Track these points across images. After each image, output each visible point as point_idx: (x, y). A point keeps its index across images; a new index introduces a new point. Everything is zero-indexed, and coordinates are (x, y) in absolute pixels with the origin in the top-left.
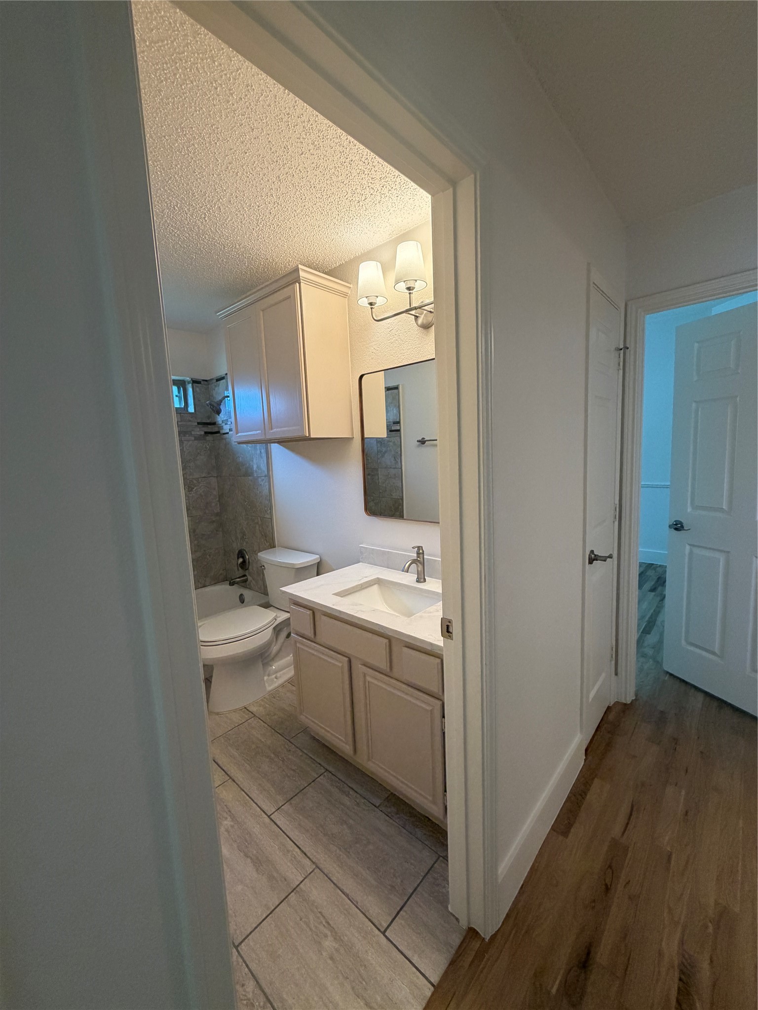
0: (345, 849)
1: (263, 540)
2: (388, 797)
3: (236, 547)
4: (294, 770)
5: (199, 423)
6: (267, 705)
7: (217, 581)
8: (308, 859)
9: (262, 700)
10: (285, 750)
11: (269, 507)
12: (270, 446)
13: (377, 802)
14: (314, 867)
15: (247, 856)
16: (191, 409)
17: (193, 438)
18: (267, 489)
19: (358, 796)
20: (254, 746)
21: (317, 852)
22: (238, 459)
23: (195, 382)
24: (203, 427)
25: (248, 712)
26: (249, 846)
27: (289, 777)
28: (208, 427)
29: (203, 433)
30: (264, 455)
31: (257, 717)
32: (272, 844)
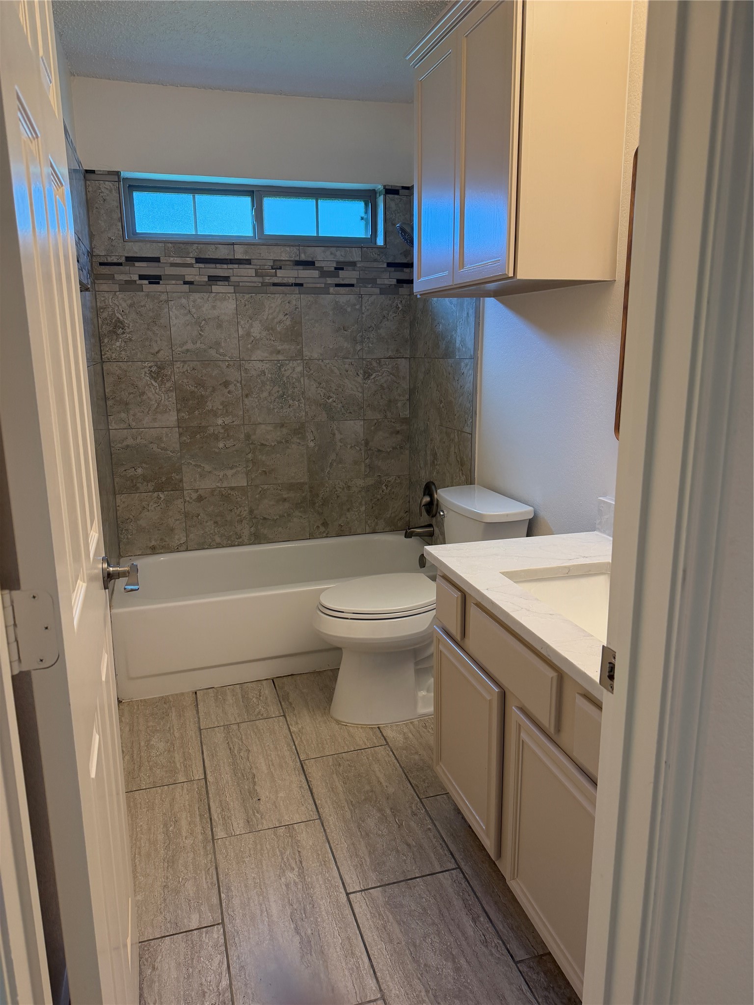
0: (435, 996)
1: (458, 470)
2: (542, 955)
3: (424, 476)
4: (409, 845)
5: (389, 265)
6: (410, 735)
7: (393, 528)
8: (375, 981)
9: (406, 725)
10: (409, 811)
11: (471, 413)
12: (484, 301)
13: (521, 955)
14: (379, 996)
15: (297, 931)
16: (380, 241)
17: (377, 291)
18: (470, 382)
19: (491, 929)
20: (367, 788)
21: (392, 977)
22: (437, 327)
23: (390, 191)
24: (395, 271)
25: (380, 735)
26: (306, 920)
27: (398, 851)
28: (403, 271)
29: (394, 282)
30: (472, 319)
31: (389, 747)
32: (336, 933)
